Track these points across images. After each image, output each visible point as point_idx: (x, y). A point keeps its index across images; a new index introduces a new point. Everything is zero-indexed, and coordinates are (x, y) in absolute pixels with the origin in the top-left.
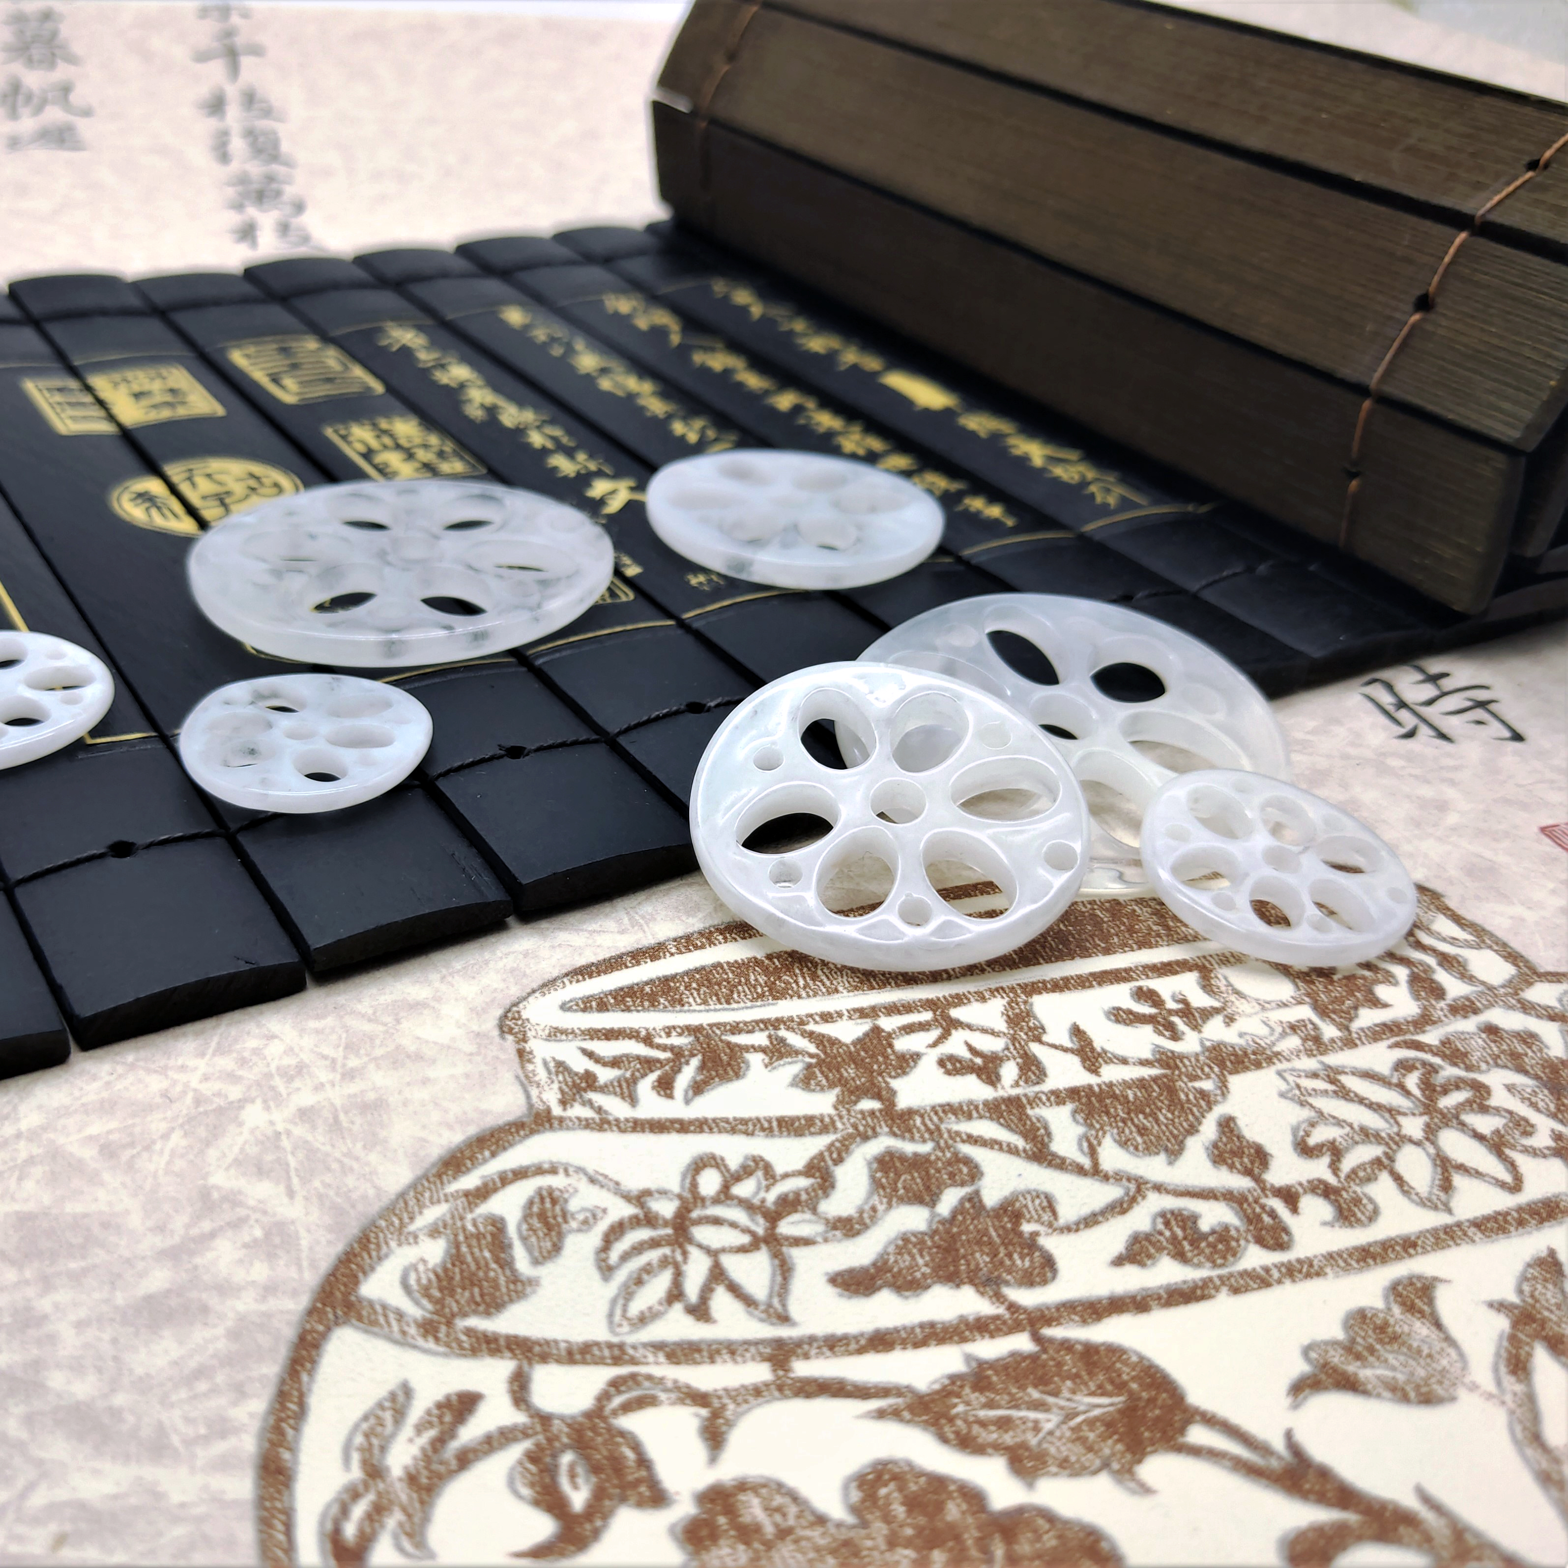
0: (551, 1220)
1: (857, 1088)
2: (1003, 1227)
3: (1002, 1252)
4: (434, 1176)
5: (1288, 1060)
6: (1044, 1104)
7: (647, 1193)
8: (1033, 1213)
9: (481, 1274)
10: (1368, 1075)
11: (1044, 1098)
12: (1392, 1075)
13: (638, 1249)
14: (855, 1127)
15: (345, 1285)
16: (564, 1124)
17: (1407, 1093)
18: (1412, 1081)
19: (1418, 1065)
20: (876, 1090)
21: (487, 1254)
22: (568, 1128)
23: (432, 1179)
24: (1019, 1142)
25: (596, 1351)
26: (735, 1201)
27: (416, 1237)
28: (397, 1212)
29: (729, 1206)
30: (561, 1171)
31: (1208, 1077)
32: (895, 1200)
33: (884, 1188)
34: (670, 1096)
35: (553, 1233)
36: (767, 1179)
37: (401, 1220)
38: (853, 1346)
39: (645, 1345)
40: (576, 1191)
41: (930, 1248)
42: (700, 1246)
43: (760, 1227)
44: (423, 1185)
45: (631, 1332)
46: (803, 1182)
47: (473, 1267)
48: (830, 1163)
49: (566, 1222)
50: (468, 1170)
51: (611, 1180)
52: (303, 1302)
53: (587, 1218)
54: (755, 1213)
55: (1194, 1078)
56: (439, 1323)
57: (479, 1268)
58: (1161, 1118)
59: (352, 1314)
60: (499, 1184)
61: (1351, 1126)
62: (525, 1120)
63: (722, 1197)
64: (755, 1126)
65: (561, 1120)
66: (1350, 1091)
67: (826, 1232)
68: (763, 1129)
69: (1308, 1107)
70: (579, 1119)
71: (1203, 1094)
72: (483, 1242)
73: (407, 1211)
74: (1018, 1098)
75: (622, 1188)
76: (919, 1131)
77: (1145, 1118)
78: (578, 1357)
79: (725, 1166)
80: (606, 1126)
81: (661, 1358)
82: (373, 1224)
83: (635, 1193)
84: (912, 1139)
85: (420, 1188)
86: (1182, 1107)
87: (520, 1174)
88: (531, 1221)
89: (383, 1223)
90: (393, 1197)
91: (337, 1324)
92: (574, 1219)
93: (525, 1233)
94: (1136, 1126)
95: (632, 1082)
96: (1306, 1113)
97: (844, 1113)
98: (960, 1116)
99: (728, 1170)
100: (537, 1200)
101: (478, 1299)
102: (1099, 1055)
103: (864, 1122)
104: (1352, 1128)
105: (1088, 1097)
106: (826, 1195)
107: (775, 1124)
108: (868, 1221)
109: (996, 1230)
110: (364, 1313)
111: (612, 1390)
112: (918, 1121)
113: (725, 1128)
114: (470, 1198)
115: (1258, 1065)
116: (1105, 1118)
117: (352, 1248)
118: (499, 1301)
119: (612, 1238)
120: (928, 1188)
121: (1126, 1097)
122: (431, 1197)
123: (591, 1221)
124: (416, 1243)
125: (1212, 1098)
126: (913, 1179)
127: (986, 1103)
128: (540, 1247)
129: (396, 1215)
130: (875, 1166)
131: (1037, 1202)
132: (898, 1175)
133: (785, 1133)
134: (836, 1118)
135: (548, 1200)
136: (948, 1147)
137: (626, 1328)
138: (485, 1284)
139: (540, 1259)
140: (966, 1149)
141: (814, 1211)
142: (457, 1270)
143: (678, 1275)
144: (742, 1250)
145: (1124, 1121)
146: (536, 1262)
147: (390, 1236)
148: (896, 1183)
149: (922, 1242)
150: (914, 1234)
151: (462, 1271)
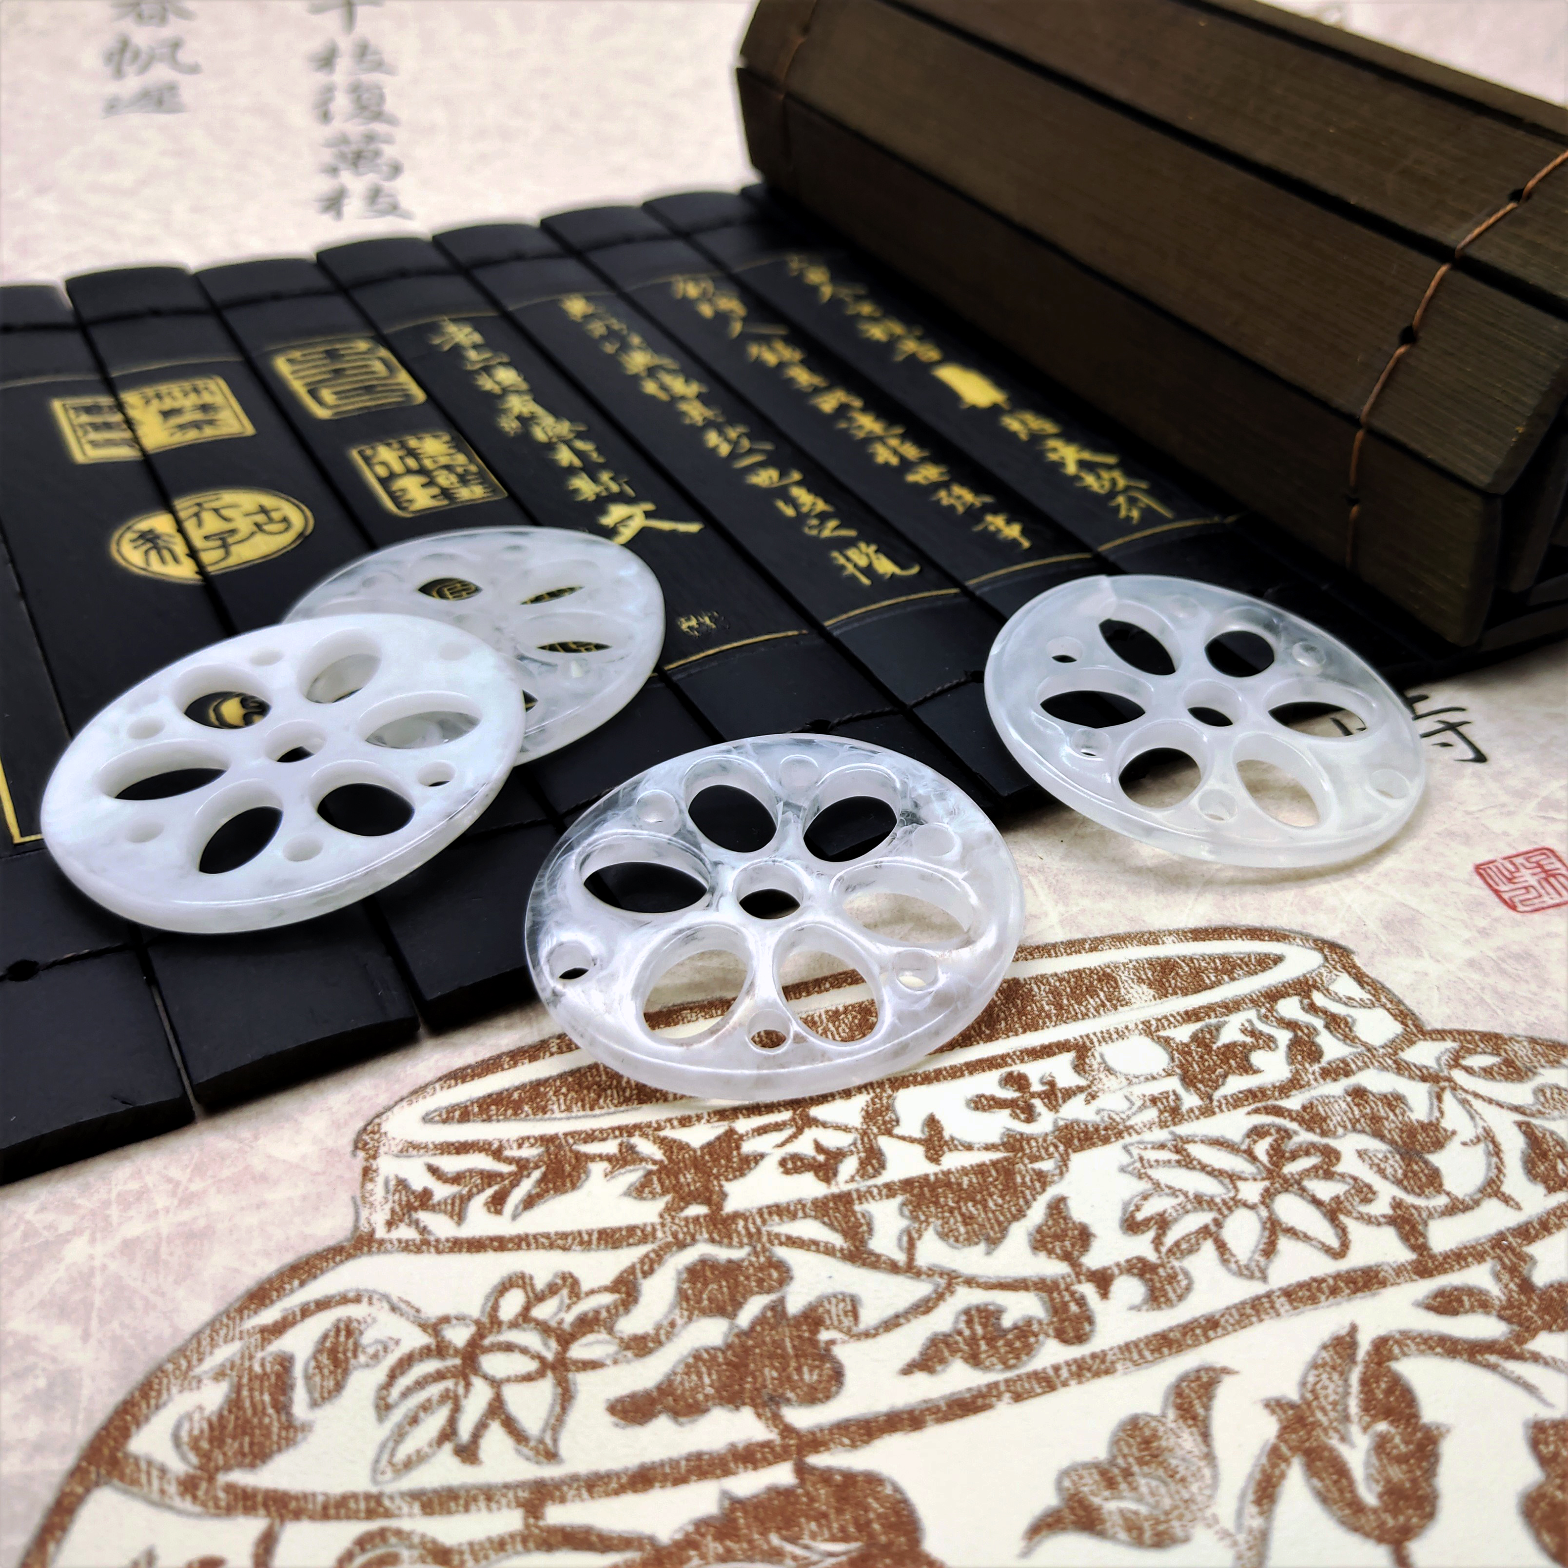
0: (341, 1356)
1: (690, 1193)
2: (800, 1337)
3: (793, 1364)
4: (236, 1310)
5: (1138, 1133)
6: (873, 1198)
7: (446, 1320)
8: (835, 1318)
9: (255, 1421)
10: (1216, 1142)
11: (875, 1191)
12: (1242, 1143)
13: (420, 1384)
14: (675, 1235)
15: (116, 1440)
16: (383, 1248)
17: (1254, 1159)
18: (1262, 1147)
19: (1273, 1131)
20: (707, 1193)
21: (267, 1398)
22: (387, 1252)
23: (232, 1315)
24: (836, 1240)
25: (352, 1505)
26: (532, 1325)
27: (199, 1381)
28: (188, 1353)
29: (524, 1330)
30: (365, 1300)
32: (696, 1312)
33: (687, 1299)
34: (498, 1213)
35: (339, 1371)
36: (570, 1297)
37: (189, 1362)
38: (614, 1485)
39: (403, 1495)
40: (374, 1320)
41: (720, 1365)
42: (485, 1377)
43: (550, 1351)
44: (221, 1322)
45: (394, 1480)
46: (607, 1299)
47: (249, 1412)
48: (639, 1275)
49: (355, 1356)
50: (272, 1302)
51: (412, 1307)
52: (69, 1460)
53: (377, 1352)
54: (549, 1336)
55: (1036, 1158)
56: (201, 1479)
57: (255, 1413)
58: (991, 1204)
59: (116, 1473)
60: (298, 1318)
61: (1186, 1194)
62: (345, 1244)
63: (521, 1320)
64: (574, 1239)
65: (381, 1243)
66: (1193, 1160)
67: (618, 1353)
68: (581, 1243)
69: (1145, 1179)
70: (400, 1241)
71: (1040, 1176)
72: (266, 1384)
73: (198, 1352)
74: (849, 1194)
75: (423, 1315)
76: (739, 1233)
77: (974, 1206)
78: (332, 1512)
79: (532, 1286)
80: (424, 1247)
81: (417, 1508)
82: (160, 1369)
83: (433, 1320)
84: (730, 1245)
85: (218, 1326)
86: (1015, 1191)
87: (323, 1305)
88: (320, 1358)
89: (170, 1367)
90: (187, 1337)
91: (97, 1484)
92: (364, 1352)
93: (311, 1371)
94: (962, 1215)
95: (465, 1200)
96: (1141, 1186)
97: (668, 1219)
98: (785, 1218)
99: (533, 1290)
100: (332, 1334)
101: (246, 1449)
102: (946, 1143)
103: (685, 1230)
104: (1186, 1196)
105: (921, 1187)
106: (627, 1311)
107: (595, 1237)
108: (663, 1338)
109: (792, 1340)
110: (128, 1471)
111: (357, 1549)
112: (741, 1223)
113: (543, 1244)
114: (266, 1334)
115: (1106, 1141)
116: (933, 1209)
117: (133, 1397)
118: (267, 1451)
119: (398, 1372)
120: (733, 1299)
121: (959, 1185)
122: (226, 1335)
123: (382, 1353)
124: (198, 1388)
125: (1048, 1179)
126: (721, 1287)
127: (815, 1202)
128: (322, 1387)
129: (186, 1357)
130: (685, 1276)
131: (842, 1305)
132: (706, 1286)
133: (602, 1247)
134: (658, 1227)
135: (343, 1333)
136: (765, 1251)
137: (389, 1475)
138: (257, 1432)
139: (319, 1400)
140: (783, 1253)
141: (610, 1329)
142: (232, 1417)
143: (456, 1411)
144: (528, 1378)
145: (951, 1211)
146: (314, 1404)
147: (173, 1381)
148: (701, 1293)
149: (713, 1359)
150: (708, 1350)
151: (237, 1418)
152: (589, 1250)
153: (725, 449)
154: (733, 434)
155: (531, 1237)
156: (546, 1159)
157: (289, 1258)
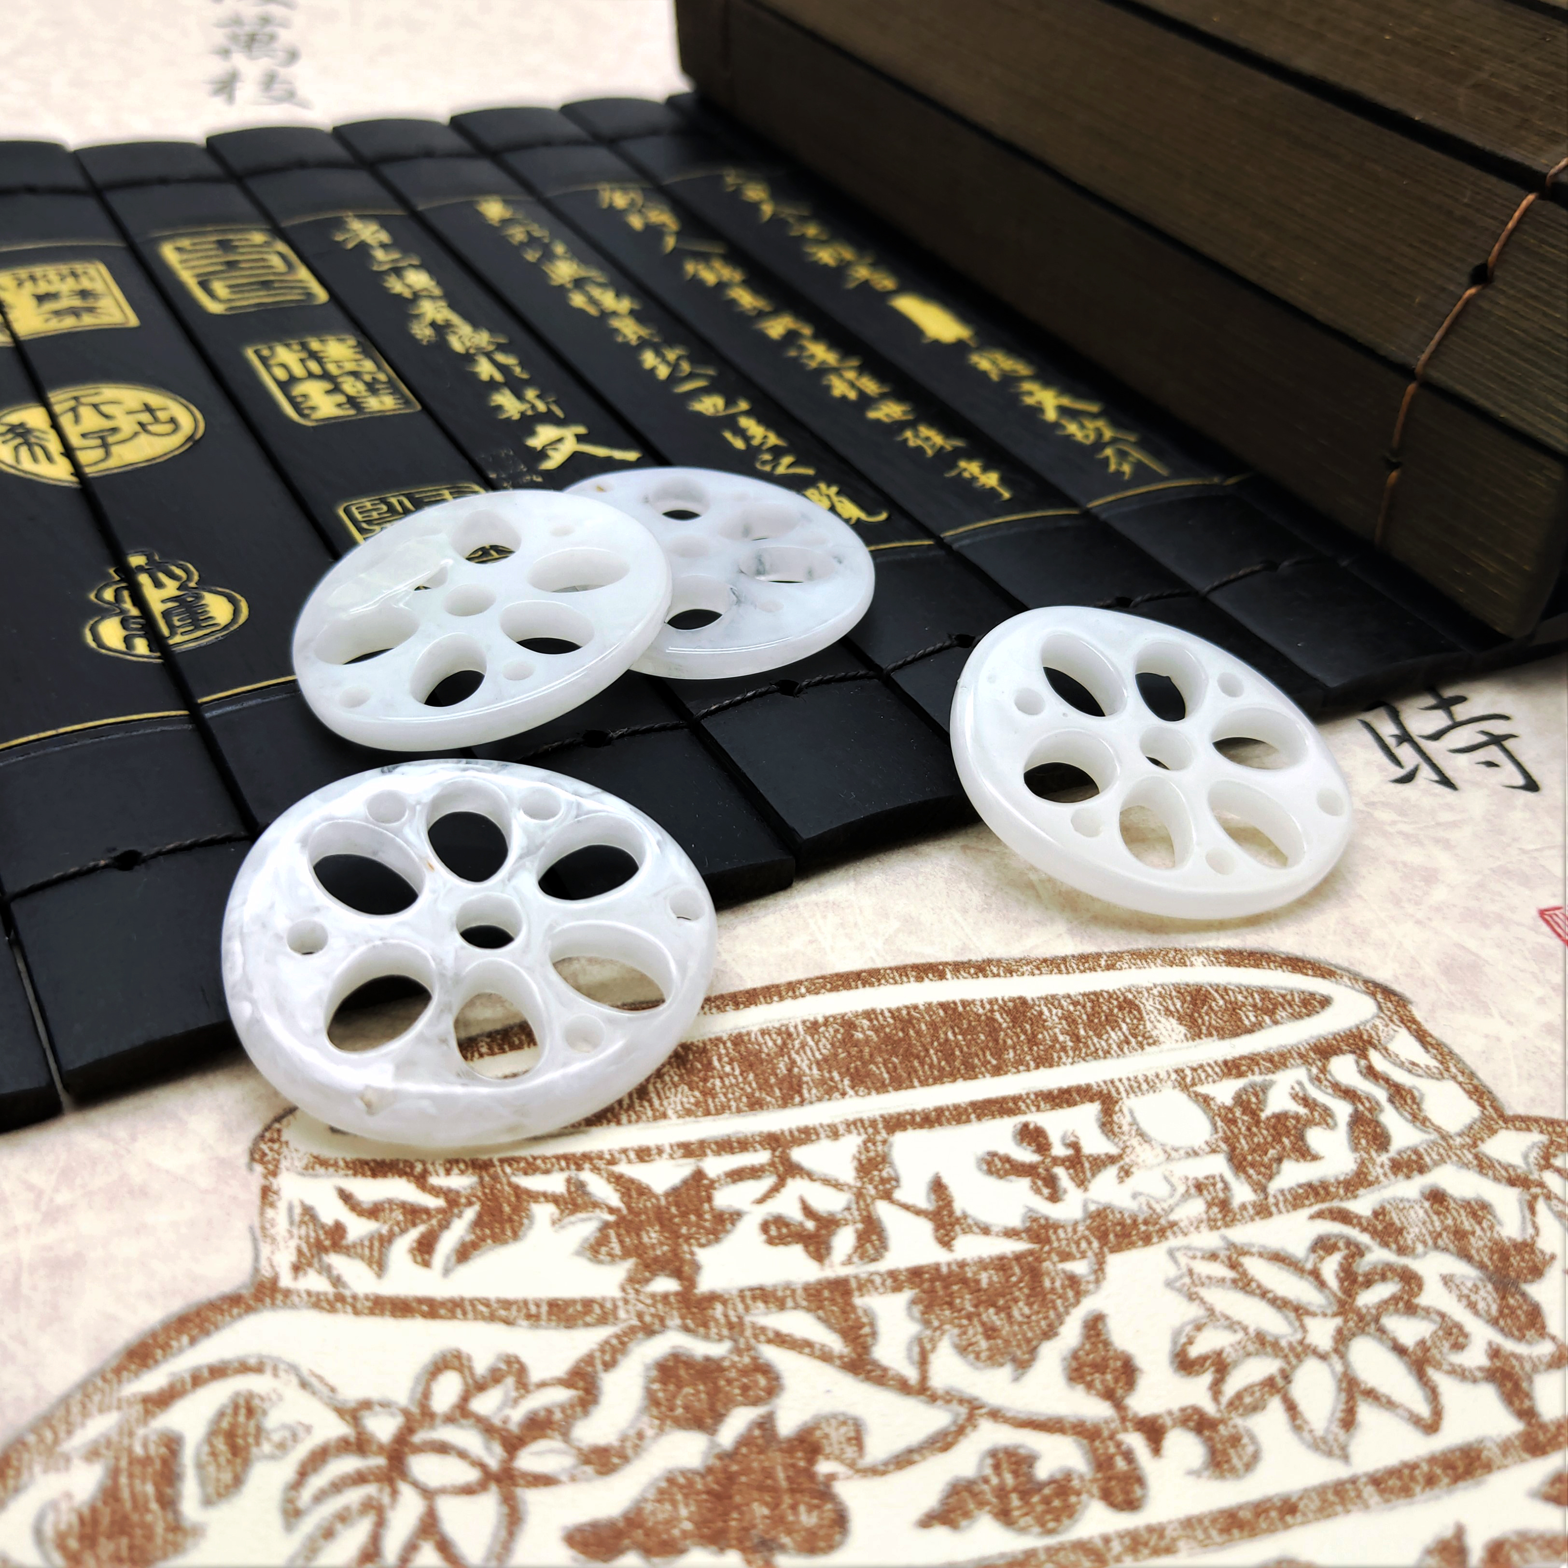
0: (240, 1441)
1: (656, 1259)
2: (794, 1466)
3: (787, 1500)
4: (113, 1371)
5: (1185, 1234)
6: (876, 1289)
7: (367, 1405)
8: (835, 1446)
9: (135, 1517)
10: (1278, 1258)
11: (878, 1280)
12: (1307, 1259)
13: (337, 1486)
14: (640, 1316)
16: (288, 1302)
17: (1321, 1284)
18: (1330, 1268)
19: (1341, 1244)
20: (677, 1264)
21: (150, 1489)
22: (294, 1307)
23: (108, 1377)
24: (835, 1343)
26: (471, 1420)
27: (68, 1460)
28: (54, 1422)
29: (462, 1427)
30: (269, 1370)
31: (1083, 1255)
32: (669, 1422)
33: (658, 1404)
34: (426, 1264)
35: (239, 1460)
36: (517, 1389)
37: (55, 1433)
40: (280, 1398)
41: (698, 1493)
42: (415, 1484)
43: (494, 1458)
44: (94, 1385)
46: (562, 1395)
47: (128, 1505)
48: (599, 1366)
49: (258, 1443)
50: (157, 1363)
51: (326, 1384)
53: (285, 1439)
54: (492, 1438)
55: (1066, 1256)
57: (135, 1507)
58: (1016, 1313)
60: (189, 1386)
61: (1245, 1329)
62: (244, 1292)
63: (458, 1414)
64: (519, 1310)
65: (287, 1293)
66: (1251, 1280)
67: (575, 1467)
68: (529, 1316)
69: (1197, 1302)
70: (308, 1294)
71: (1073, 1281)
72: (149, 1470)
73: (67, 1422)
74: (846, 1280)
75: (339, 1397)
76: (716, 1321)
77: (997, 1314)
79: (470, 1368)
80: (339, 1305)
82: (21, 1440)
83: (352, 1405)
84: (707, 1337)
85: (90, 1389)
86: (1044, 1300)
87: (218, 1372)
88: (215, 1441)
89: (31, 1439)
90: (54, 1401)
92: (268, 1439)
93: (204, 1458)
94: (983, 1324)
95: (385, 1242)
96: (1194, 1311)
97: (632, 1295)
98: (772, 1307)
99: (472, 1374)
100: (229, 1411)
101: (124, 1552)
102: (958, 1220)
103: (652, 1310)
104: (1247, 1334)
105: (932, 1281)
106: (586, 1412)
107: (544, 1309)
108: (630, 1452)
109: (785, 1469)
112: (719, 1310)
113: (482, 1312)
114: (149, 1405)
115: (1147, 1240)
116: (947, 1313)
118: (151, 1555)
119: (309, 1469)
120: (712, 1409)
121: (977, 1282)
122: (101, 1403)
123: (290, 1443)
124: (67, 1469)
125: (1082, 1287)
126: (698, 1391)
127: (807, 1288)
128: (218, 1480)
129: (51, 1427)
130: (654, 1373)
131: (843, 1429)
132: (680, 1386)
133: (554, 1323)
134: (620, 1304)
135: (243, 1412)
136: (749, 1348)
138: (138, 1532)
139: (214, 1496)
140: (771, 1353)
141: (565, 1435)
142: (107, 1511)
143: (380, 1523)
144: (468, 1490)
145: (969, 1317)
146: (208, 1502)
147: (36, 1457)
148: (674, 1397)
149: (690, 1484)
150: (683, 1473)
151: (114, 1512)
152: (537, 1327)
153: (663, 372)
154: (671, 355)
155: (467, 1303)
156: (480, 1194)
157: (176, 1305)
